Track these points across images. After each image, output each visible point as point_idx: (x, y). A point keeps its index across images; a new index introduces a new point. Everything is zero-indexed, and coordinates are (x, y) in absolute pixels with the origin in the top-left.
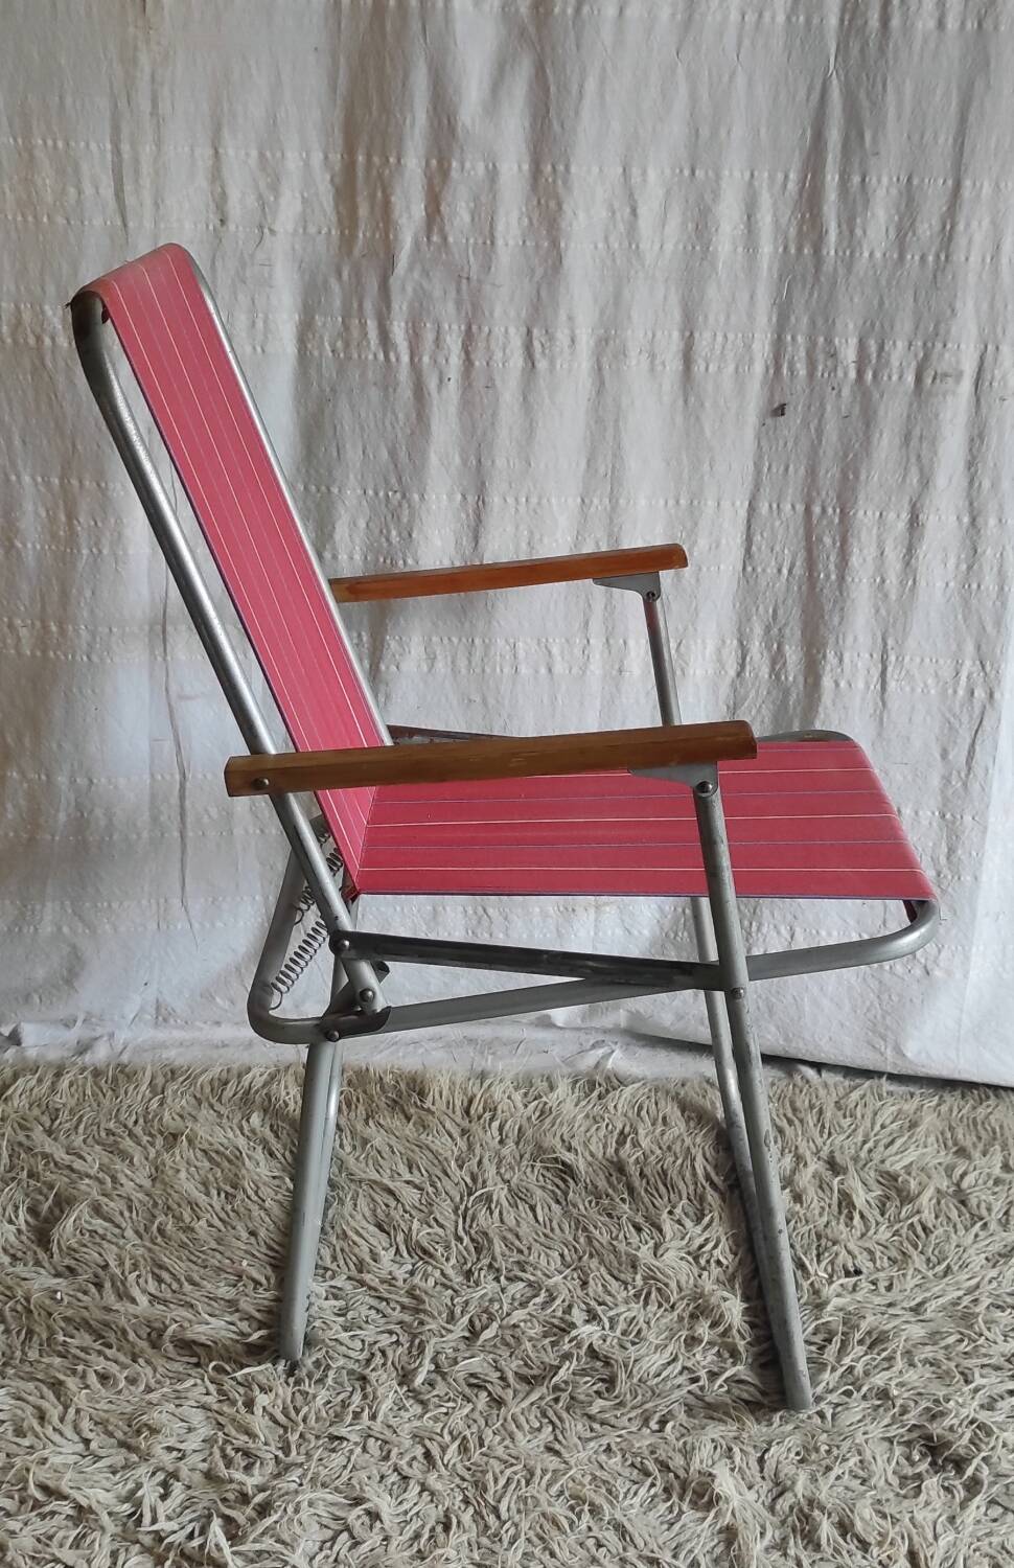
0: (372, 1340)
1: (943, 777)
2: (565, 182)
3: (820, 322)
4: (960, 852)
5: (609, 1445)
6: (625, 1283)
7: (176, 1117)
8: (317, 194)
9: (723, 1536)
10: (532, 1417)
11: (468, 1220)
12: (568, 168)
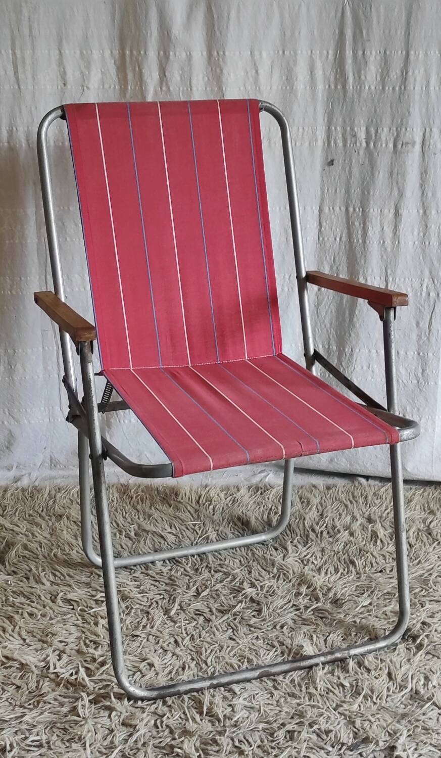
0: (152, 597)
1: (418, 335)
2: (223, 59)
3: (347, 120)
4: (427, 371)
5: (257, 636)
6: (269, 572)
7: (61, 508)
8: (108, 70)
10: (223, 626)
12: (224, 53)
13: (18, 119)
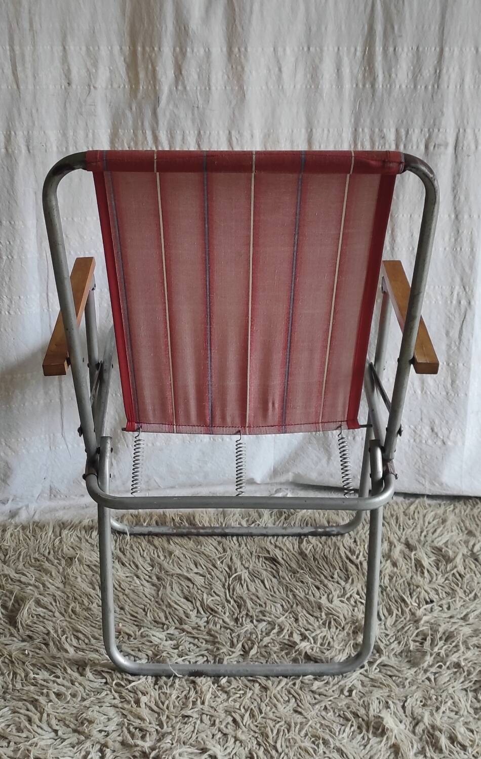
1: (447, 345)
2: (245, 56)
3: (376, 121)
4: (457, 382)
5: (325, 706)
6: (317, 618)
8: (117, 67)
9: (392, 750)
10: (284, 695)
11: (231, 591)
12: (246, 49)
13: (17, 123)
